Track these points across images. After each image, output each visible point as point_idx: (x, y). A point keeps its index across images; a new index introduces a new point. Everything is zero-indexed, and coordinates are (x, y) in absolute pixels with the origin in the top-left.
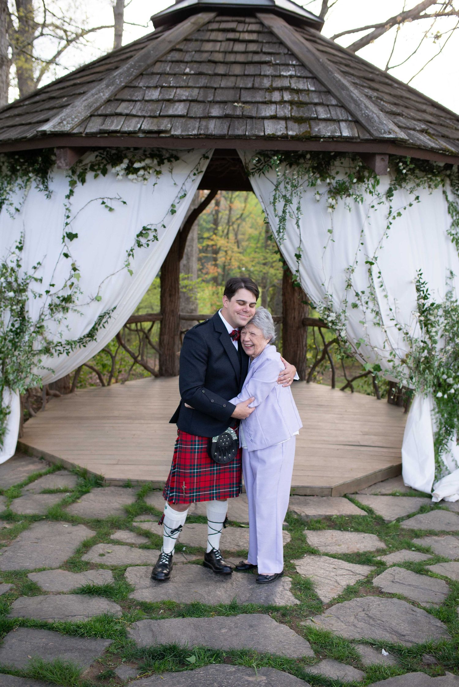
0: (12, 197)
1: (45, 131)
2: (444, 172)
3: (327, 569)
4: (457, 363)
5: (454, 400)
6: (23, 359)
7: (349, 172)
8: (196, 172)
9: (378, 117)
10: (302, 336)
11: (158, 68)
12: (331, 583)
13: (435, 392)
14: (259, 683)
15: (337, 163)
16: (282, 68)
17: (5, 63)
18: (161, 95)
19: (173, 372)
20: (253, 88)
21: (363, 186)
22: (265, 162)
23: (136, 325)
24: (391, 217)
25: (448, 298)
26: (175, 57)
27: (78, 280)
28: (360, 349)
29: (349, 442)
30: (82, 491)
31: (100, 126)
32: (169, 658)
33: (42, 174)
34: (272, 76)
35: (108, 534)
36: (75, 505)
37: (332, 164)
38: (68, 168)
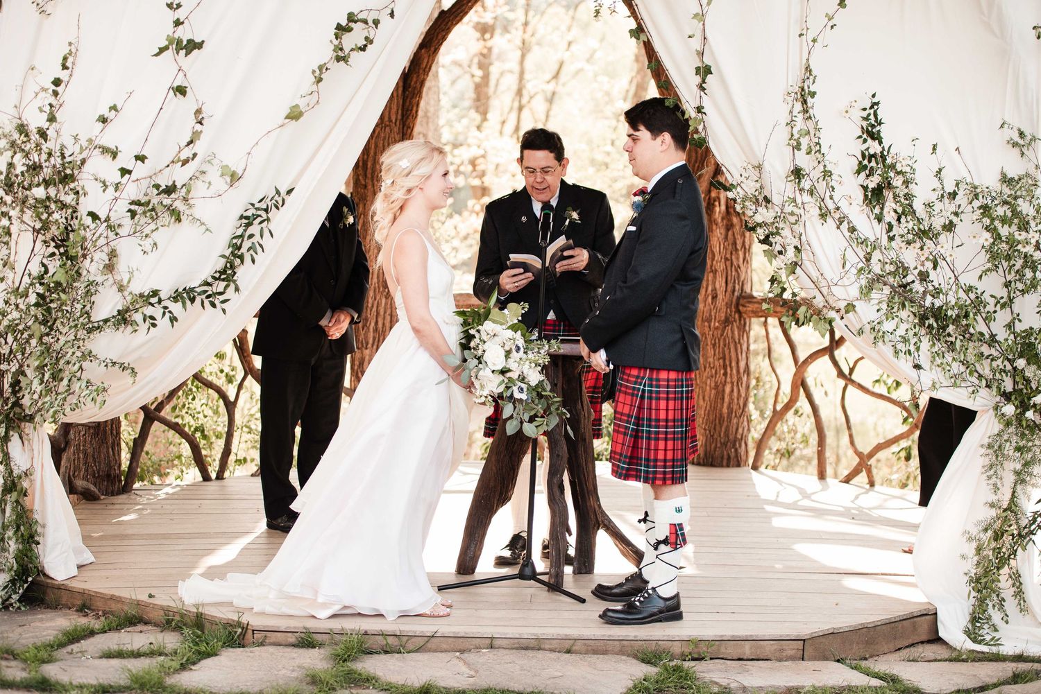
10: (737, 344)
30: (199, 653)
36: (188, 673)
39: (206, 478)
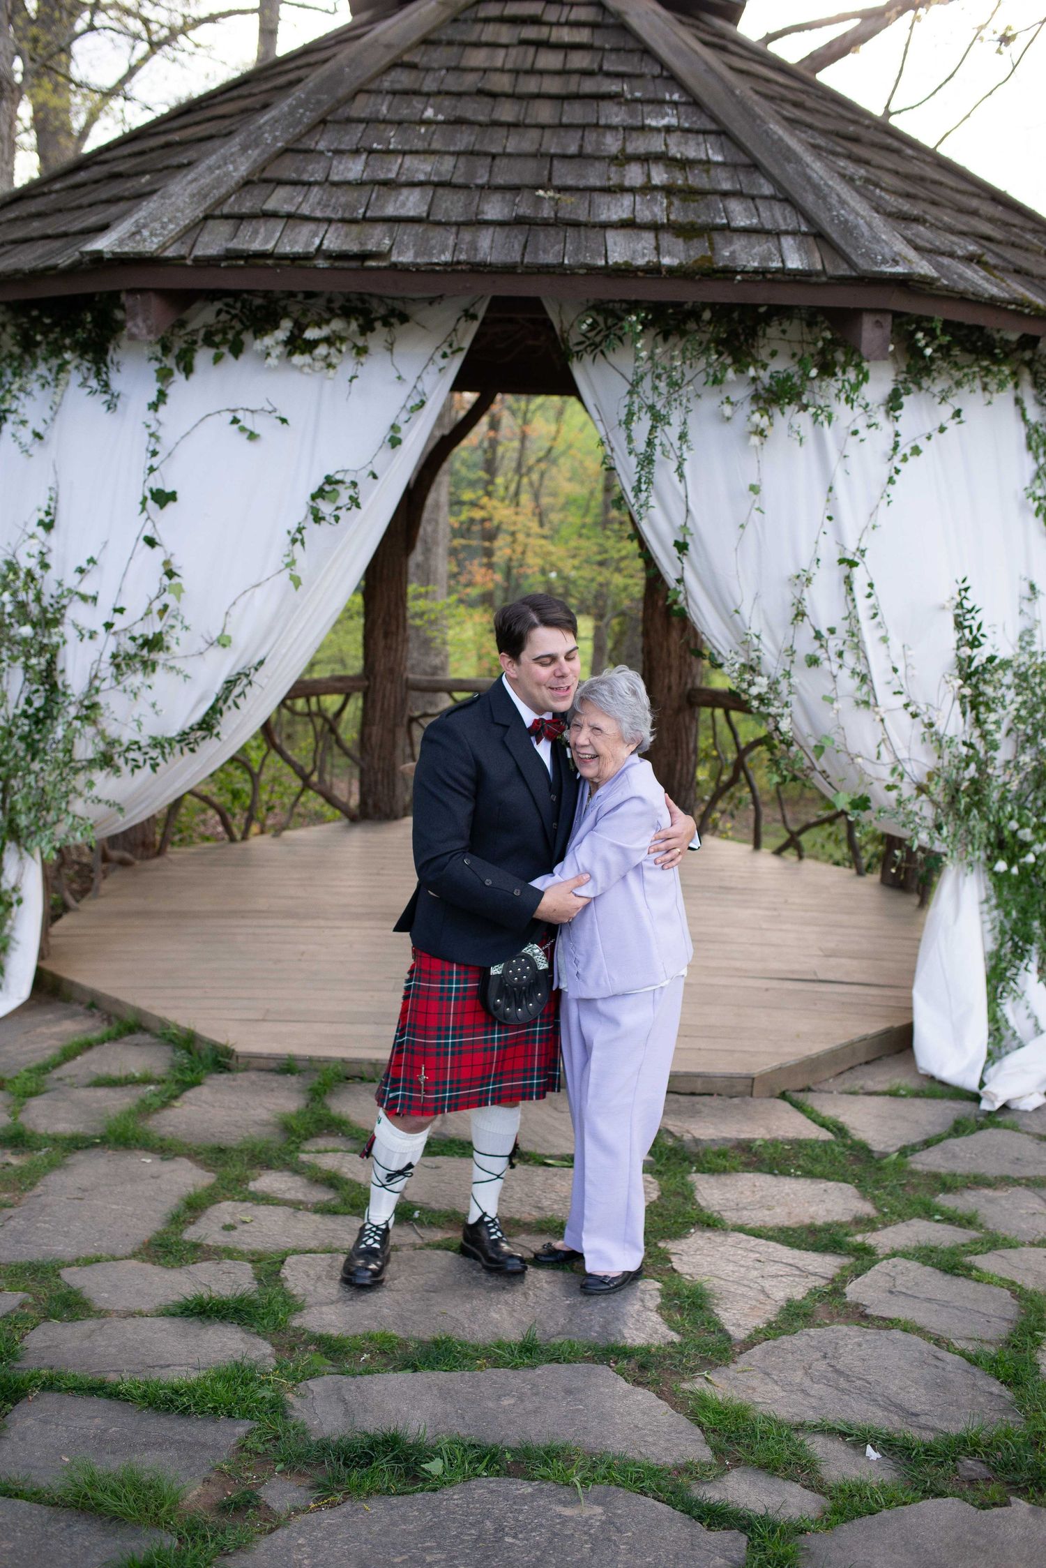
0: (24, 406)
1: (99, 252)
2: (1018, 355)
3: (742, 1262)
4: (1040, 794)
5: (1034, 880)
6: (51, 779)
7: (799, 352)
8: (449, 351)
9: (869, 225)
10: (687, 729)
11: (361, 108)
12: (751, 1293)
13: (991, 859)
14: (587, 1521)
15: (773, 331)
16: (647, 108)
17: (7, 94)
18: (368, 170)
19: (392, 810)
20: (580, 155)
21: (833, 386)
22: (609, 328)
23: (308, 701)
24: (899, 456)
25: (1024, 644)
26: (399, 82)
27: (179, 599)
28: (822, 759)
29: (793, 972)
30: (184, 1082)
31: (226, 240)
32: (383, 1463)
33: (95, 352)
34: (625, 128)
35: (242, 1180)
36: (168, 1114)
37: (760, 333)
38: (152, 338)
39: (233, 839)
